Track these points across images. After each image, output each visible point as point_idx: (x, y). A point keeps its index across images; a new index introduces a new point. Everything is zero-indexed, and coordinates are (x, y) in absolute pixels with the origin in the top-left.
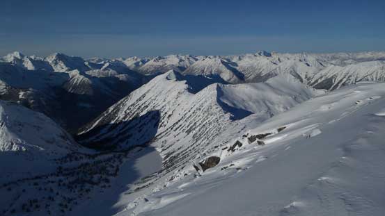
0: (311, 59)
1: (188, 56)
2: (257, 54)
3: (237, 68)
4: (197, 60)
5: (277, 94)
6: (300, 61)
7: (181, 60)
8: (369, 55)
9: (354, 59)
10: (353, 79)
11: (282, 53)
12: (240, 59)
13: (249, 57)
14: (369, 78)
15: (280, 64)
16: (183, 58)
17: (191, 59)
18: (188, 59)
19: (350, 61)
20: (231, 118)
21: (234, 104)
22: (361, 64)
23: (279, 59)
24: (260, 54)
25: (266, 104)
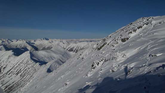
0: (64, 41)
1: (7, 39)
2: (42, 39)
3: (34, 45)
4: (12, 41)
5: (56, 54)
6: (60, 42)
7: (3, 42)
8: (83, 40)
9: (79, 41)
10: (79, 48)
11: (53, 39)
12: (35, 41)
13: (39, 40)
14: (84, 47)
15: (53, 43)
16: (4, 40)
17: (9, 41)
18: (8, 41)
19: (78, 42)
20: (40, 65)
21: (38, 59)
22: (81, 43)
23: (52, 41)
24: (44, 39)
25: (52, 58)
